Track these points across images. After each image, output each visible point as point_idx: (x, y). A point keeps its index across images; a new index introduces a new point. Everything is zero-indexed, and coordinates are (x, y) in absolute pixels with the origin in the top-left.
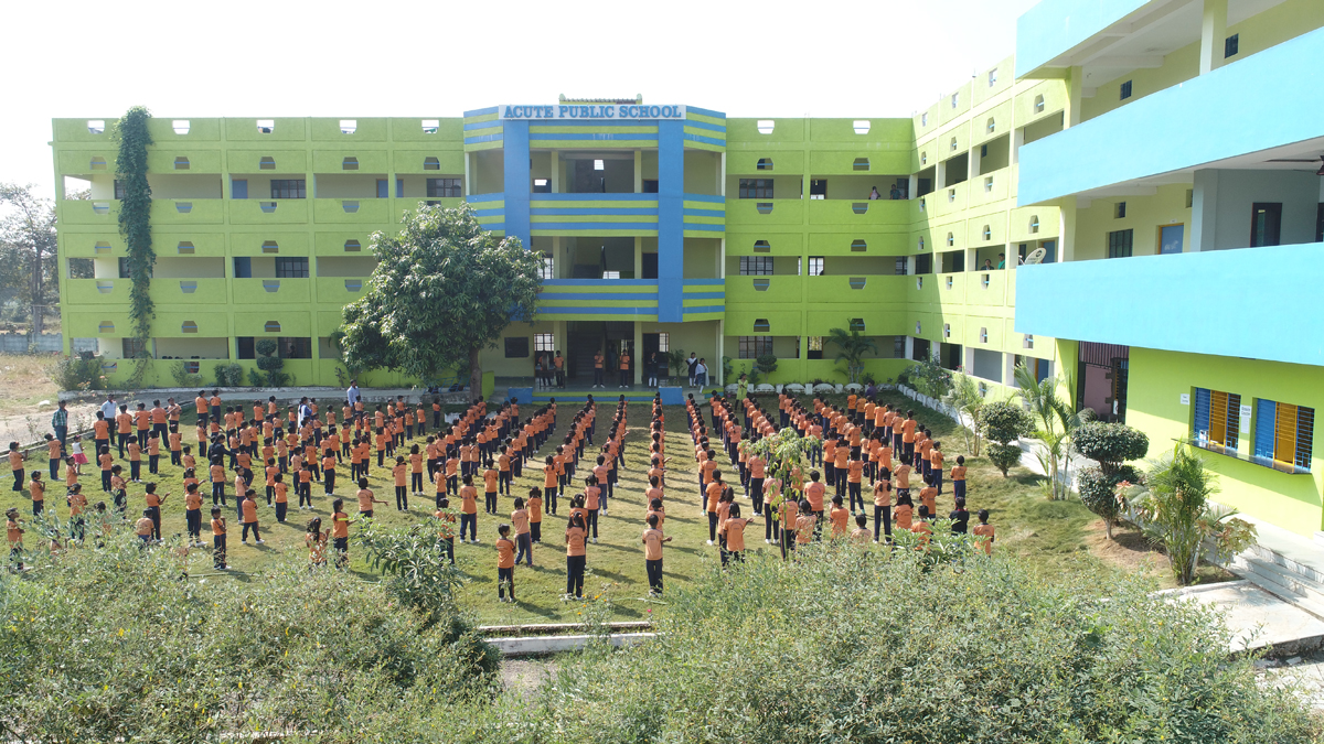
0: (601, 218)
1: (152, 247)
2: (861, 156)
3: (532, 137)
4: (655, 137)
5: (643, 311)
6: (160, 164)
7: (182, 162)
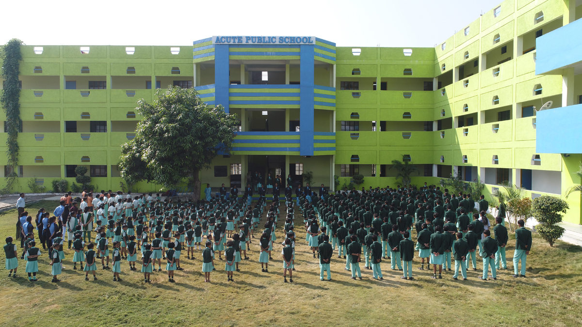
0: (268, 98)
1: (20, 116)
2: (408, 67)
3: (230, 54)
4: (299, 54)
5: (291, 149)
6: (26, 70)
7: (38, 69)
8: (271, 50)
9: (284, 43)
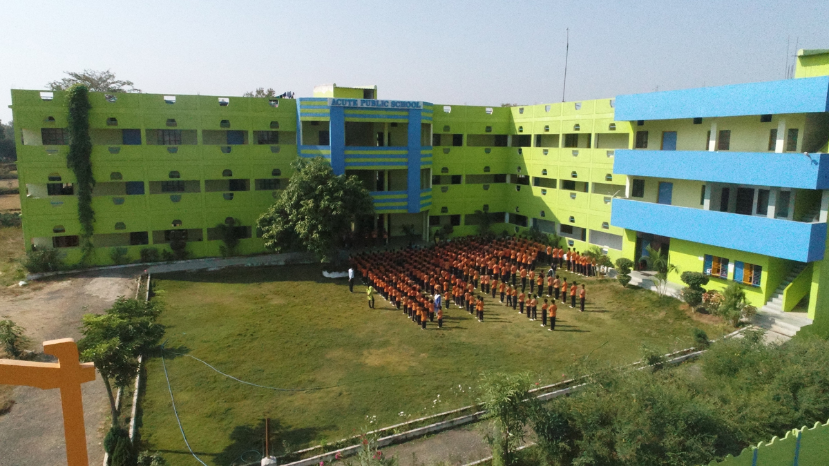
1: (93, 176)
2: (489, 125)
3: (345, 115)
4: (408, 117)
5: (400, 208)
6: (97, 120)
7: (113, 121)
8: (384, 113)
9: (395, 107)
